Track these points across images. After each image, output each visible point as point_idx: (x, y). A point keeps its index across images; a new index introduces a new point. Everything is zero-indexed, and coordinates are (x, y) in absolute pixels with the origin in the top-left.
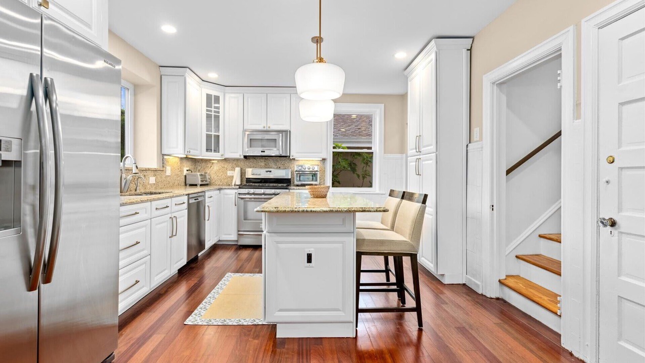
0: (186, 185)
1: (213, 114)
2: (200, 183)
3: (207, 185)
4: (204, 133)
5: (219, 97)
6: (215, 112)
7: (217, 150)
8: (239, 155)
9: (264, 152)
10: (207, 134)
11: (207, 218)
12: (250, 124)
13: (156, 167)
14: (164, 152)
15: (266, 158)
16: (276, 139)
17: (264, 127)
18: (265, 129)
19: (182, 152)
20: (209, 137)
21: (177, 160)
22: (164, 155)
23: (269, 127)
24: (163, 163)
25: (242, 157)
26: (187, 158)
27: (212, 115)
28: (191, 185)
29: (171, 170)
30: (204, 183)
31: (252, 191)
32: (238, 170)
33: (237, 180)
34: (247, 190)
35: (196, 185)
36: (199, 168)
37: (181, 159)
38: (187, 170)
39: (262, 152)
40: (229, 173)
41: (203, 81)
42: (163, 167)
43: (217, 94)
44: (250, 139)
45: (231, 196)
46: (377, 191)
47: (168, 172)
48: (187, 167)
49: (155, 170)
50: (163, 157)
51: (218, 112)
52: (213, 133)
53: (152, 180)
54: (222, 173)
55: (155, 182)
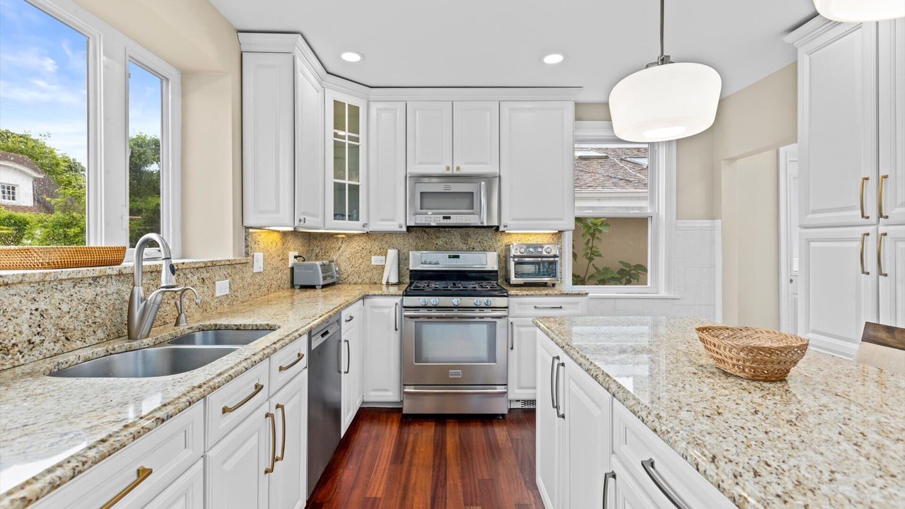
0: (293, 286)
1: (347, 141)
2: (322, 283)
3: (333, 284)
4: (331, 180)
5: (358, 108)
6: (350, 138)
7: (354, 216)
8: (396, 223)
9: (449, 218)
10: (335, 183)
11: (344, 368)
12: (420, 163)
13: (231, 258)
14: (248, 223)
15: (447, 229)
16: (473, 193)
17: (448, 168)
18: (450, 172)
19: (288, 220)
20: (339, 189)
21: (276, 237)
22: (247, 228)
23: (458, 169)
24: (247, 246)
25: (404, 229)
26: (295, 233)
27: (345, 143)
28: (304, 287)
29: (264, 259)
30: (329, 281)
31: (433, 301)
32: (392, 253)
33: (391, 274)
34: (422, 298)
35: (313, 287)
36: (317, 250)
37: (285, 234)
38: (296, 257)
39: (444, 218)
40: (376, 260)
41: (328, 73)
42: (247, 254)
43: (355, 102)
44: (421, 193)
45: (387, 311)
46: (663, 293)
47: (258, 266)
48: (295, 250)
49: (231, 264)
50: (246, 233)
51: (357, 140)
52: (347, 182)
53: (222, 288)
54: (361, 260)
55: (228, 292)
